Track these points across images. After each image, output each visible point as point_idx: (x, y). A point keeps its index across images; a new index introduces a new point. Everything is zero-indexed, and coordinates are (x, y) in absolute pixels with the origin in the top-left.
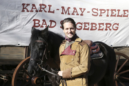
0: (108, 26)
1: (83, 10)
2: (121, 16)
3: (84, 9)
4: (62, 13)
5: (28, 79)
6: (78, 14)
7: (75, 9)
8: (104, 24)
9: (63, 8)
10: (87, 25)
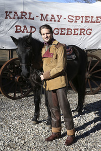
0: (83, 31)
1: (59, 17)
2: (94, 22)
3: (61, 16)
4: (41, 20)
5: (12, 78)
6: (55, 21)
7: (52, 16)
8: (79, 30)
9: (42, 15)
10: (63, 30)
